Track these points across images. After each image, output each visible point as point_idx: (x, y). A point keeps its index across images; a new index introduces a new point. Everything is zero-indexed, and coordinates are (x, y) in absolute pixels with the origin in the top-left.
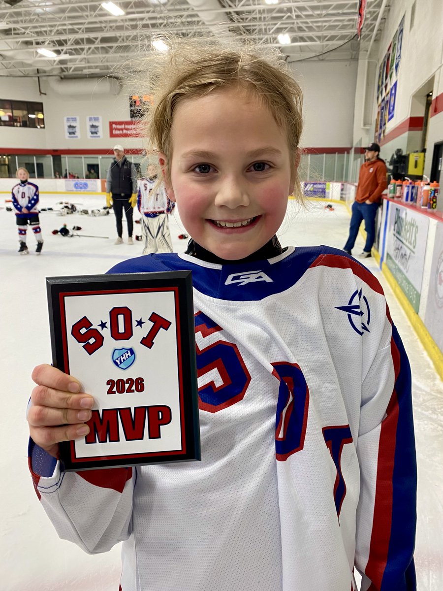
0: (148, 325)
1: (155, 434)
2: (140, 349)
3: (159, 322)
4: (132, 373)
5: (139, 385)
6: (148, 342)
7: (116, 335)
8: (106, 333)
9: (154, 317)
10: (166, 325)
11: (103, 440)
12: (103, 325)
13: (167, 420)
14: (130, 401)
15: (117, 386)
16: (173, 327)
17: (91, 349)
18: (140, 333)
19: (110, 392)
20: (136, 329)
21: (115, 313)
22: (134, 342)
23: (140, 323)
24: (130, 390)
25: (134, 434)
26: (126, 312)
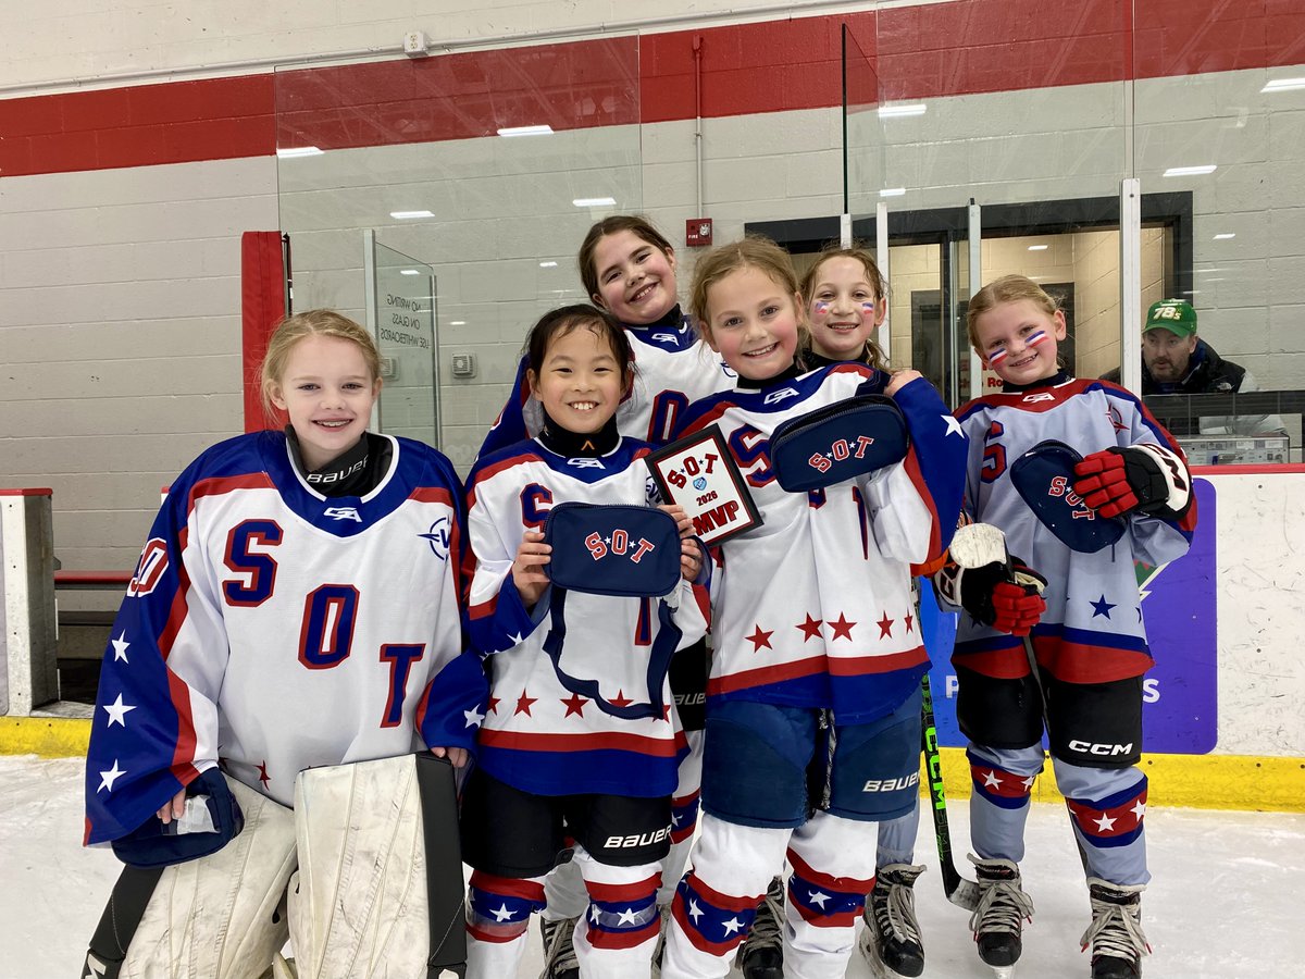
0: (706, 462)
1: (733, 518)
2: (706, 476)
3: (711, 458)
4: (708, 490)
5: (714, 495)
6: (709, 470)
7: (691, 473)
8: (686, 474)
9: (708, 456)
10: (715, 458)
11: (706, 531)
12: (683, 471)
13: (737, 508)
14: (713, 505)
15: (703, 500)
16: (720, 458)
17: (681, 486)
18: (703, 467)
19: (700, 504)
20: (700, 466)
21: (686, 462)
22: (702, 473)
23: (701, 462)
24: (710, 500)
25: (722, 522)
26: (692, 459)
